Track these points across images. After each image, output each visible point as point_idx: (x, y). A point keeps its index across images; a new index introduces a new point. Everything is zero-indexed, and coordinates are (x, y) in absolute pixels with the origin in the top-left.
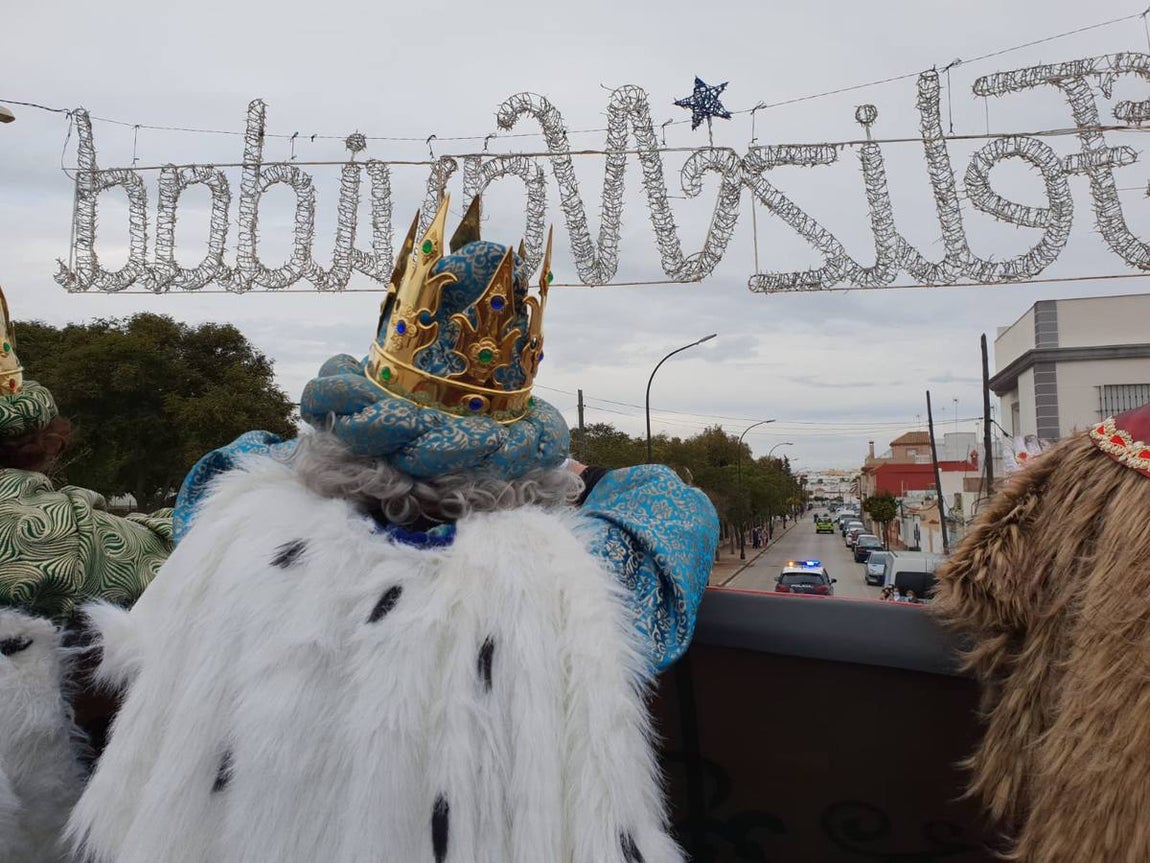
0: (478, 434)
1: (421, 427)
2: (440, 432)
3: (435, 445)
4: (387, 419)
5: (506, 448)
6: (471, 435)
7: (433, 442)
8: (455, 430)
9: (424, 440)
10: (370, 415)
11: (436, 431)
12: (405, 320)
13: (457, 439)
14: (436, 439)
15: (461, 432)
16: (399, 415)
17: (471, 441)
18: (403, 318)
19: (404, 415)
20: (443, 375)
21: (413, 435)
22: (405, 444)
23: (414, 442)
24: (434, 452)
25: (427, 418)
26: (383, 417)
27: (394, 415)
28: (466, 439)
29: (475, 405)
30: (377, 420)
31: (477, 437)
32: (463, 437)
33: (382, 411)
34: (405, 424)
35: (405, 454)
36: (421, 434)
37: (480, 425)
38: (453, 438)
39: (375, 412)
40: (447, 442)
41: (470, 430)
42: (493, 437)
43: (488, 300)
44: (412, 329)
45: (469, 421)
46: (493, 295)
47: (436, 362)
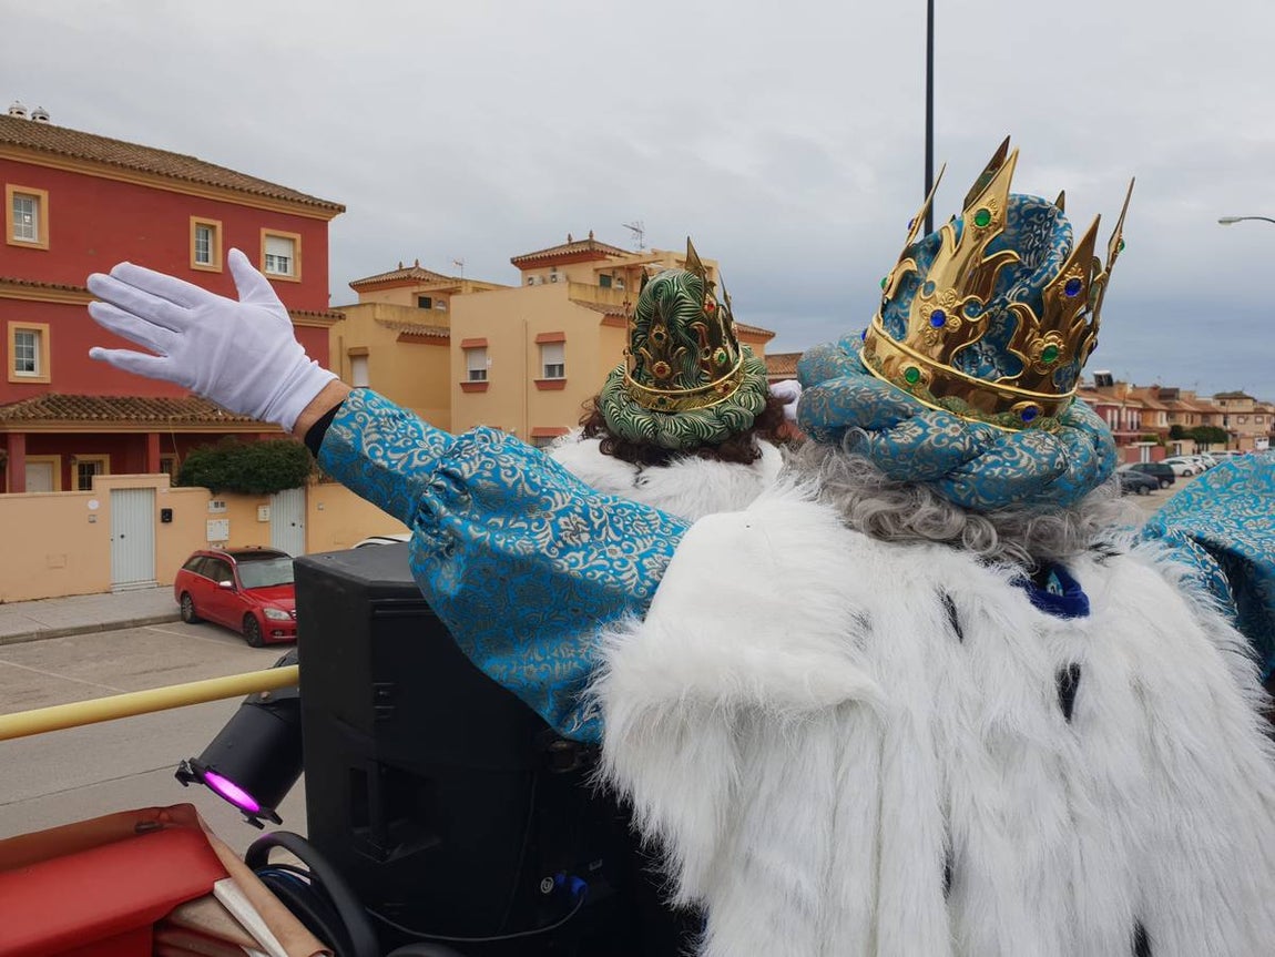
0: (1045, 455)
1: (975, 448)
2: (998, 453)
3: (997, 471)
4: (938, 440)
5: (1072, 470)
6: (1039, 457)
7: (991, 467)
8: (1018, 451)
9: (979, 463)
10: (915, 435)
11: (993, 453)
12: (945, 310)
13: (1024, 462)
14: (995, 464)
15: (1026, 455)
16: (951, 435)
17: (1039, 465)
18: (940, 308)
19: (957, 434)
20: (993, 380)
21: (965, 458)
22: (954, 469)
23: (967, 466)
24: (996, 480)
25: (980, 436)
26: (933, 438)
27: (945, 435)
28: (1033, 463)
29: (1028, 414)
30: (926, 442)
31: (1045, 459)
32: (1030, 459)
33: (929, 431)
34: (959, 446)
35: (954, 481)
36: (975, 457)
37: (1043, 442)
38: (1018, 462)
39: (920, 431)
40: (1011, 467)
41: (1034, 450)
42: (1061, 459)
43: (1062, 284)
44: (954, 322)
45: (1030, 437)
46: (1069, 277)
47: (984, 363)
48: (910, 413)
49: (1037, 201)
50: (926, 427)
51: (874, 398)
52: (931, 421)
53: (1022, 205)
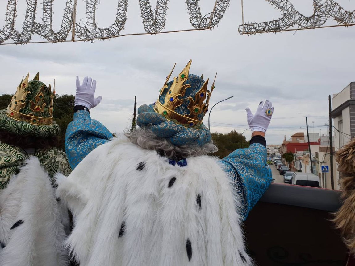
0: (194, 133)
1: (178, 130)
2: (184, 132)
3: (183, 136)
4: (170, 127)
5: (200, 138)
6: (193, 133)
7: (182, 135)
8: (188, 132)
9: (179, 134)
10: (164, 126)
11: (182, 132)
12: (173, 97)
13: (189, 134)
14: (183, 134)
15: (190, 133)
16: (173, 126)
17: (193, 135)
18: (172, 97)
19: (174, 126)
20: (183, 115)
21: (176, 132)
22: (173, 135)
23: (176, 135)
24: (183, 138)
25: (179, 128)
26: (169, 127)
27: (171, 126)
28: (191, 135)
29: (191, 124)
30: (167, 127)
31: (194, 134)
32: (190, 134)
33: (168, 125)
34: (175, 129)
35: (173, 138)
36: (178, 132)
37: (194, 131)
38: (188, 134)
39: (166, 125)
40: (186, 135)
41: (192, 132)
42: (198, 135)
43: (200, 93)
44: (176, 100)
45: (191, 129)
46: (201, 92)
47: (182, 111)
48: (164, 121)
49: (197, 77)
50: (167, 124)
51: (155, 117)
52: (168, 123)
53: (194, 78)
